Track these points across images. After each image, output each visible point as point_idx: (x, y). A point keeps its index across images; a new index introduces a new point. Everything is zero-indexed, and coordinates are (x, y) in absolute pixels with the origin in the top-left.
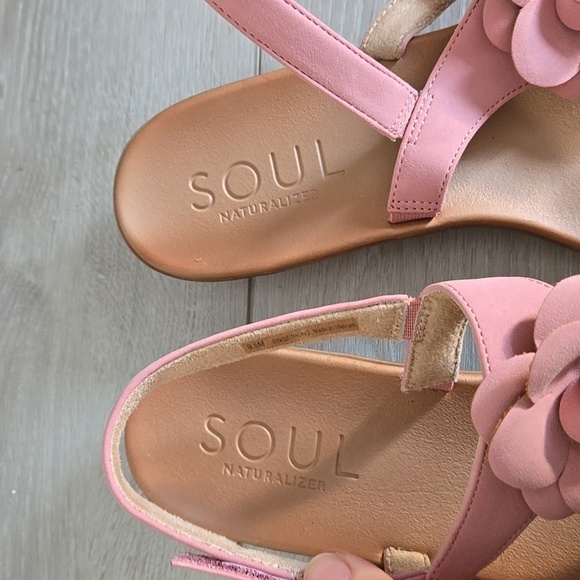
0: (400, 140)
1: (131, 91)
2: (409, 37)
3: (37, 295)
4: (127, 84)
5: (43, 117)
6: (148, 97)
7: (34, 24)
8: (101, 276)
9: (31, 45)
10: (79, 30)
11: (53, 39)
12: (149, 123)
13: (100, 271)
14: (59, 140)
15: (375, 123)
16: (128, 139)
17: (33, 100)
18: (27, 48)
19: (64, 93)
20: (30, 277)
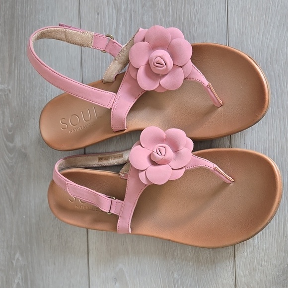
0: (111, 108)
1: (47, 90)
2: (115, 75)
3: (26, 156)
4: (45, 88)
5: (22, 99)
6: (52, 92)
7: (17, 69)
8: (43, 149)
9: (17, 77)
10: (30, 71)
11: (23, 74)
12: (47, 105)
13: (42, 147)
14: (28, 106)
15: (102, 105)
16: (42, 109)
17: (19, 94)
18: (16, 77)
19: (28, 92)
20: (23, 150)
